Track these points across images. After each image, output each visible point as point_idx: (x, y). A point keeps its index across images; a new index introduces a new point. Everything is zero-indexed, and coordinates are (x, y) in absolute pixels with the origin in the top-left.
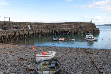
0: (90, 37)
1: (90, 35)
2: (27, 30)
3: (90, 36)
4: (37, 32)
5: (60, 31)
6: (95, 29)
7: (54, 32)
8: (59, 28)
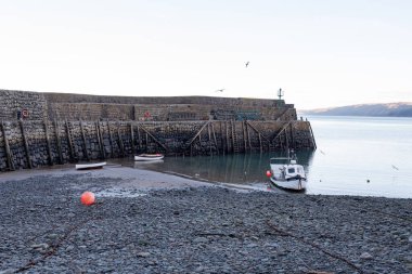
0: (293, 175)
1: (290, 166)
2: (14, 125)
3: (291, 171)
4: (60, 132)
5: (158, 130)
6: (295, 126)
7: (136, 135)
8: (156, 119)
